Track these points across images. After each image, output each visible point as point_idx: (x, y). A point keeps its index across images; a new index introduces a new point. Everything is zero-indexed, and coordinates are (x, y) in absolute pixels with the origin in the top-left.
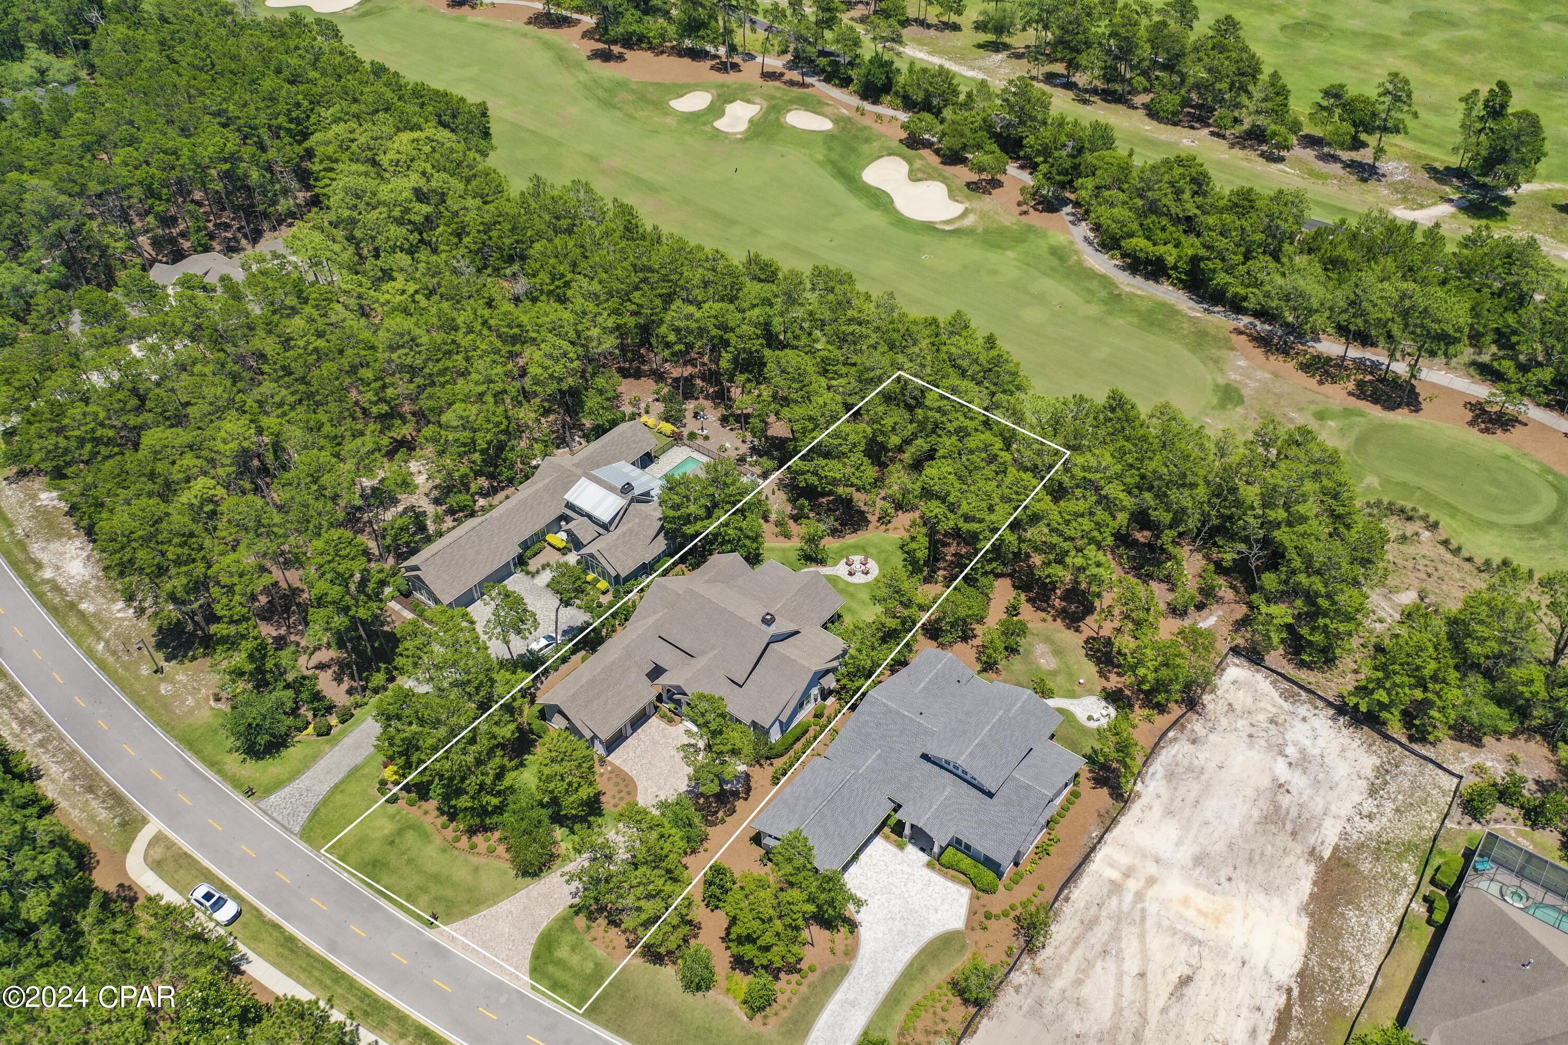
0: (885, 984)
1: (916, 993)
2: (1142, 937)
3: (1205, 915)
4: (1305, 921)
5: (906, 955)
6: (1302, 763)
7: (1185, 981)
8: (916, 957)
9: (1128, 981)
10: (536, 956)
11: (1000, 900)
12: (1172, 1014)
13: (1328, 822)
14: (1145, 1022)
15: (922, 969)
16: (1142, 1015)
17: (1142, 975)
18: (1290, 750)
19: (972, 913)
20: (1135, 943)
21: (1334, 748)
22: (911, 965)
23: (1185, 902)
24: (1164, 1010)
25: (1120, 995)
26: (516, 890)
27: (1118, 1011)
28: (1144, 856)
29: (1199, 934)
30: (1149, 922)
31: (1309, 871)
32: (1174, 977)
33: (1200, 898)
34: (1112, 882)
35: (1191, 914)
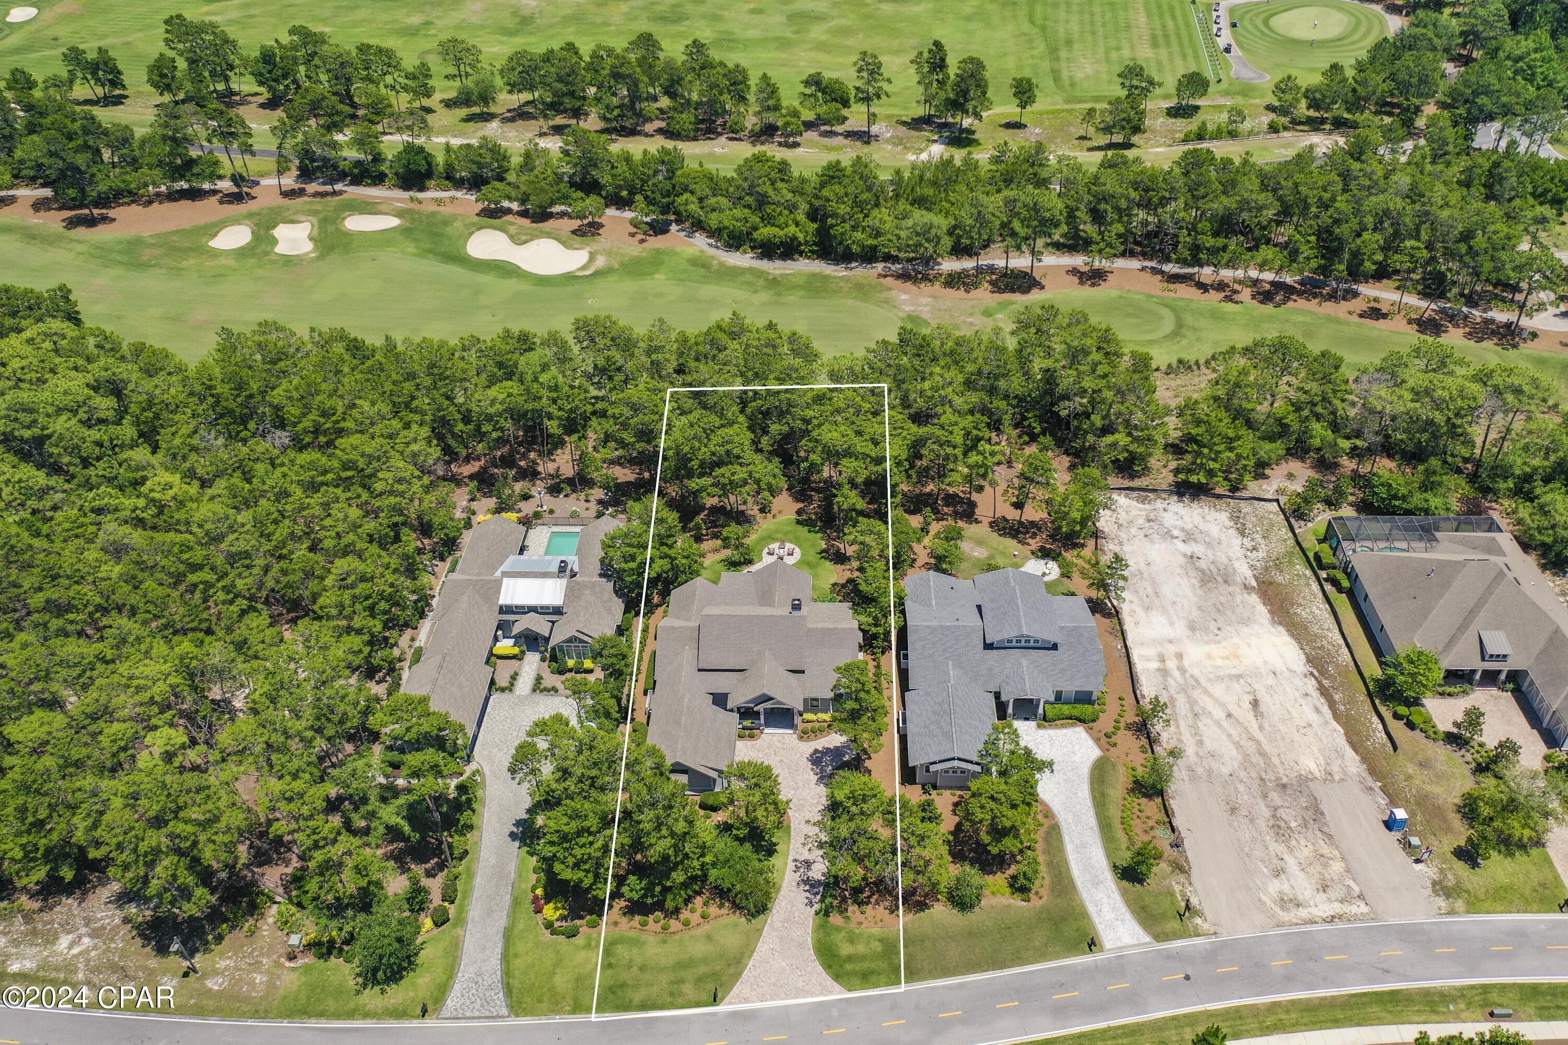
0: (1090, 818)
1: (1114, 813)
2: (1206, 692)
3: (1227, 658)
4: (1281, 629)
5: (1084, 792)
6: (1189, 537)
7: (1255, 703)
8: (1093, 790)
9: (1225, 724)
11: (1105, 722)
12: (1266, 726)
13: (1237, 564)
14: (1258, 743)
15: (1103, 795)
16: (1252, 739)
17: (1229, 715)
18: (1176, 533)
19: (1097, 740)
20: (1207, 699)
21: (1197, 520)
22: (1094, 798)
23: (1209, 656)
24: (1261, 728)
25: (1229, 735)
26: (759, 931)
27: (1238, 746)
28: (1161, 644)
29: (1234, 672)
30: (1202, 681)
31: (1254, 599)
32: (1247, 705)
33: (1214, 649)
34: (1158, 670)
35: (1219, 662)
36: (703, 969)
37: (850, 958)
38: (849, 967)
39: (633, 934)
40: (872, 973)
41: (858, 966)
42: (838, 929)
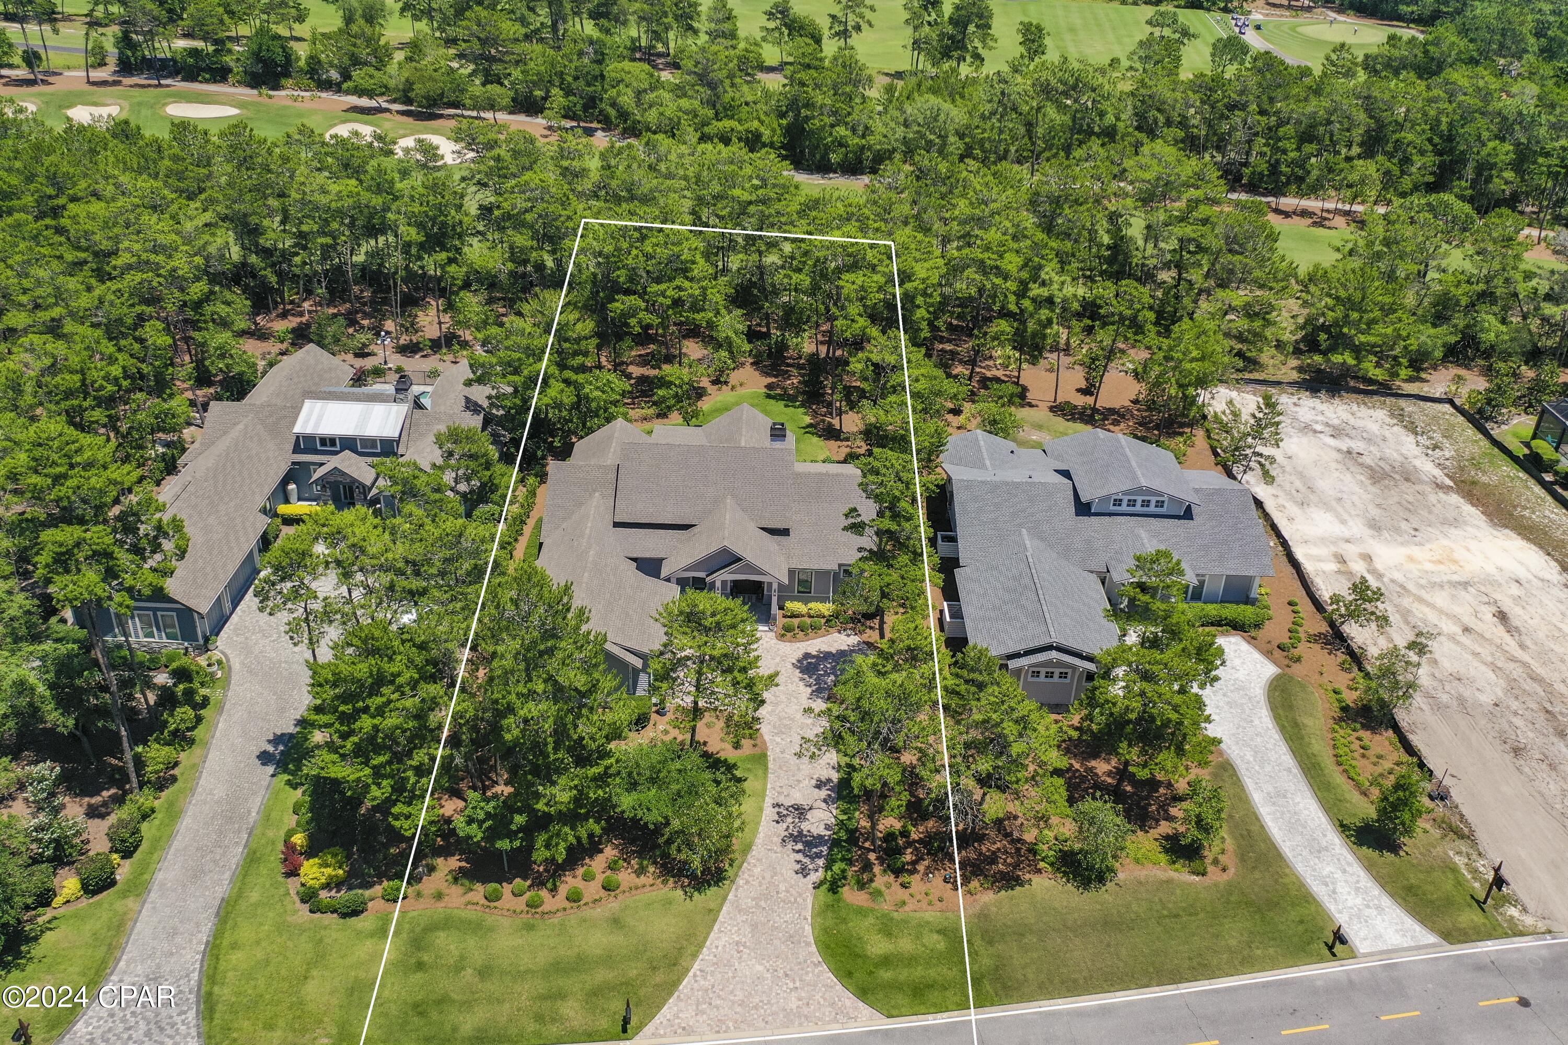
0: (1282, 755)
1: (1321, 748)
2: (1421, 600)
3: (1440, 562)
4: (1507, 531)
5: (1264, 719)
6: (1337, 432)
7: (1502, 616)
8: (1277, 717)
9: (1466, 640)
10: (845, 974)
11: (1276, 630)
12: (1528, 643)
13: (1417, 463)
14: (1525, 665)
15: (1296, 725)
16: (1513, 660)
17: (1466, 630)
18: (1319, 427)
19: (1268, 654)
20: (1426, 610)
21: (1345, 416)
22: (1282, 729)
23: (1411, 559)
24: (1522, 646)
25: (1476, 655)
26: (712, 914)
27: (1495, 669)
28: (1334, 543)
29: (1455, 578)
30: (1411, 586)
31: (1455, 499)
32: (1488, 617)
33: (1415, 551)
34: (1339, 572)
35: (1429, 567)
36: (601, 975)
37: (886, 961)
38: (886, 975)
39: (470, 914)
40: (930, 986)
41: (904, 974)
42: (861, 912)
